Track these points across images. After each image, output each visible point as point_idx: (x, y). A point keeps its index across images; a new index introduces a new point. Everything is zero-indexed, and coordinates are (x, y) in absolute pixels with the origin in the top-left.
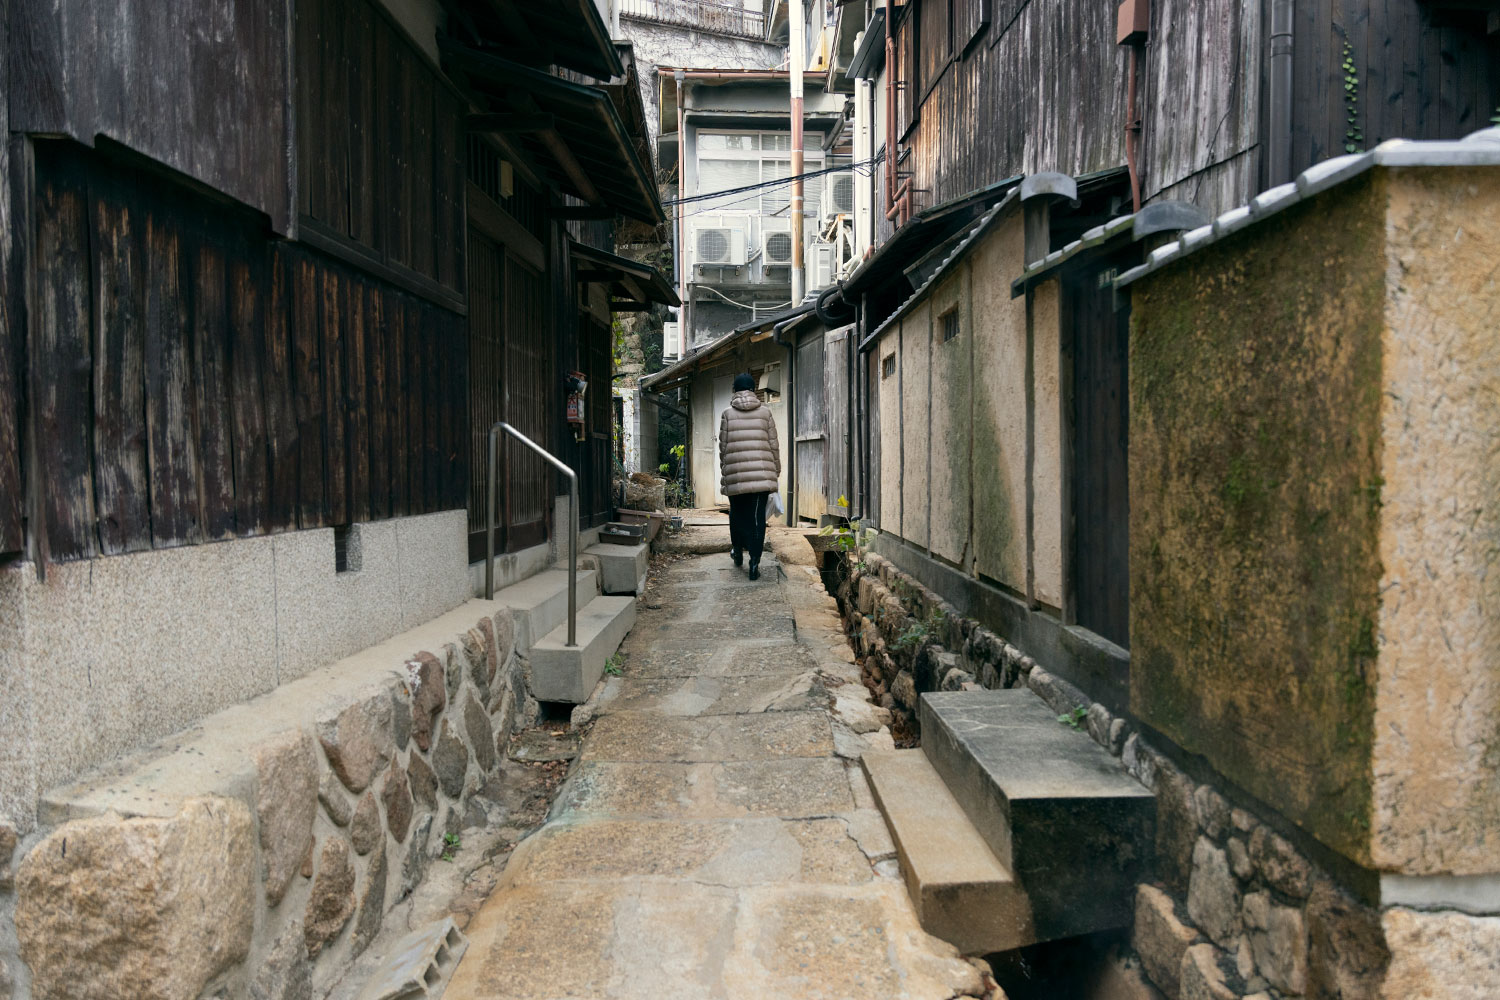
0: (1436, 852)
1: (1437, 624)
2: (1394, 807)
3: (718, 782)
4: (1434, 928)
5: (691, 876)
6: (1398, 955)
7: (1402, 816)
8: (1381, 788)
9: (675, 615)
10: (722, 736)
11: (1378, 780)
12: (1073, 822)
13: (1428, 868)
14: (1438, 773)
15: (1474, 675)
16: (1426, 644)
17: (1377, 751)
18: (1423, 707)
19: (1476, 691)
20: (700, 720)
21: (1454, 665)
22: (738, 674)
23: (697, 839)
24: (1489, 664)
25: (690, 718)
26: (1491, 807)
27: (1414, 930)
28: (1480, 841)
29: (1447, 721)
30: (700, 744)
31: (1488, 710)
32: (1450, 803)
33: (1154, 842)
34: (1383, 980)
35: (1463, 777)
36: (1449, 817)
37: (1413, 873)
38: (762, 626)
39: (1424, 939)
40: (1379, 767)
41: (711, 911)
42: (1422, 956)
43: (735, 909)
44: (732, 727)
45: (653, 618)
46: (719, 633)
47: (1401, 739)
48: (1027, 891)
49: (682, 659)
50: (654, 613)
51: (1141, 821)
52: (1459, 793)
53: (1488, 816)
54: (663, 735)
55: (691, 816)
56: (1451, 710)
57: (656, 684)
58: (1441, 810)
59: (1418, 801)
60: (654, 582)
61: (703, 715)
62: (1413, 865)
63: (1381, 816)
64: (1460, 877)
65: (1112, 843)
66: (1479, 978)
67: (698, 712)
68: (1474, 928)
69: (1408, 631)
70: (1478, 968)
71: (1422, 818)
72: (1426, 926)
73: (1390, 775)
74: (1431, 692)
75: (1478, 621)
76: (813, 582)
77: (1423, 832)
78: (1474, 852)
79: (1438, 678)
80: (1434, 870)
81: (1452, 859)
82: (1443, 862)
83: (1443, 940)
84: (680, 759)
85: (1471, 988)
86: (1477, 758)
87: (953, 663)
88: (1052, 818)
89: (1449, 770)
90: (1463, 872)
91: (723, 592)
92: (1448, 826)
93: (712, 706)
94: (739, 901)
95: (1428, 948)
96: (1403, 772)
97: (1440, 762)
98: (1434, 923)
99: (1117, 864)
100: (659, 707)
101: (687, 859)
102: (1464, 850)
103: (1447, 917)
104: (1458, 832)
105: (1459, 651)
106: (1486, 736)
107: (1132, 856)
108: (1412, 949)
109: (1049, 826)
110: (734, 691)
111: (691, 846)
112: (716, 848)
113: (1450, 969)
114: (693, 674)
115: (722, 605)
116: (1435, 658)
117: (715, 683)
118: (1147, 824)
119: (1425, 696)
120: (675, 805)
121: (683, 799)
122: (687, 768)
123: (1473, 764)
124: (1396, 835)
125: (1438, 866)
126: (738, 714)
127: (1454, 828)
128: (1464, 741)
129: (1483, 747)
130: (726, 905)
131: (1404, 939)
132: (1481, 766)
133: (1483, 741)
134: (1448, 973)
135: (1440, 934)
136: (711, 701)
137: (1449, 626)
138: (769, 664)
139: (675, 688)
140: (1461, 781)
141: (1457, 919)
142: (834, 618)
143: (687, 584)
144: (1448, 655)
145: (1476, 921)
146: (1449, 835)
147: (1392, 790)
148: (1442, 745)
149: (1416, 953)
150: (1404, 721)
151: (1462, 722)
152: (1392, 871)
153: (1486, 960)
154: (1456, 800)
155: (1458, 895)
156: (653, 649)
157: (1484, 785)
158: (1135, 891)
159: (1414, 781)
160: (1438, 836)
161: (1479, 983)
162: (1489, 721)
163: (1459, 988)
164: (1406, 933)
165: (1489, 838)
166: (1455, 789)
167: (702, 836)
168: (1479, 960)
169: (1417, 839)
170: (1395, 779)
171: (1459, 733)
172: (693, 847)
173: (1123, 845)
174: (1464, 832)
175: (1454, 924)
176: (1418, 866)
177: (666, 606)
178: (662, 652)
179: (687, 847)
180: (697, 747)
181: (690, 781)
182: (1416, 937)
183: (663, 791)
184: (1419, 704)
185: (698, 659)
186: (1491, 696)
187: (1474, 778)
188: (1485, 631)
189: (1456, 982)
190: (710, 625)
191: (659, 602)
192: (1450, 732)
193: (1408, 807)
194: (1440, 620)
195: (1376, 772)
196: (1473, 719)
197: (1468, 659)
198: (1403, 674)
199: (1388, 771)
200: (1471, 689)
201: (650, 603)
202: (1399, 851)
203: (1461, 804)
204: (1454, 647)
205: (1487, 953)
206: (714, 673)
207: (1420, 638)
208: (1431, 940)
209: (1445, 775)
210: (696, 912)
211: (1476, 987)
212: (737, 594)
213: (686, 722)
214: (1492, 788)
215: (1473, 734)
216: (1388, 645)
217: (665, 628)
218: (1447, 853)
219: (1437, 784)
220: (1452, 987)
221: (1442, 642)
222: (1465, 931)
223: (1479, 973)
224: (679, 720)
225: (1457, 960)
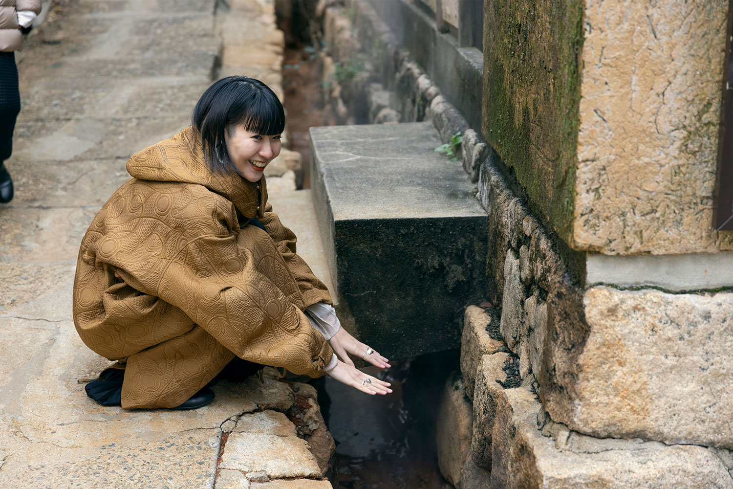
0: (636, 233)
1: (643, 12)
2: (597, 190)
3: (73, 226)
4: (631, 303)
5: (14, 312)
6: (595, 329)
7: (604, 199)
8: (584, 173)
9: (74, 52)
10: (93, 181)
11: (581, 165)
12: (401, 244)
13: (627, 249)
14: (639, 158)
15: (678, 63)
16: (632, 32)
17: (581, 137)
18: (628, 94)
19: (679, 78)
20: (71, 165)
21: (659, 53)
22: (129, 115)
23: (31, 279)
24: (692, 52)
25: (60, 163)
26: (689, 190)
27: (611, 305)
28: (679, 223)
29: (649, 109)
30: (65, 189)
31: (690, 98)
32: (650, 186)
33: (484, 263)
34: (582, 352)
35: (663, 162)
36: (650, 200)
37: (613, 253)
38: (174, 62)
39: (620, 314)
40: (583, 153)
41: (26, 342)
42: (617, 329)
43: (53, 340)
44: (106, 172)
45: (47, 54)
46: (121, 71)
47: (605, 125)
48: (353, 315)
49: (67, 99)
50: (49, 49)
51: (472, 242)
52: (659, 178)
53: (687, 199)
54: (24, 180)
55: (33, 259)
56: (655, 97)
57: (29, 128)
58: (641, 193)
59: (619, 185)
60: (57, 12)
61: (79, 159)
62: (613, 245)
63: (584, 200)
64: (658, 257)
65: (441, 266)
66: (669, 348)
67: (72, 157)
68: (668, 303)
69: (613, 19)
70: (669, 339)
71: (623, 203)
72: (623, 301)
73: (593, 161)
74: (635, 79)
75: (684, 9)
76: (261, 12)
77: (623, 214)
78: (673, 233)
79: (642, 66)
80: (632, 250)
81: (650, 239)
82: (642, 243)
83: (638, 314)
84: (37, 204)
85: (663, 358)
86: (678, 144)
87: (386, 103)
88: (379, 240)
89: (650, 155)
90: (662, 252)
91: (141, 25)
92: (648, 209)
93: (90, 151)
94: (58, 333)
95: (624, 322)
96: (604, 157)
97: (642, 147)
98: (631, 299)
99: (447, 286)
100: (25, 151)
101: (13, 298)
102: (662, 231)
103: (645, 294)
104: (658, 215)
105: (664, 39)
106: (687, 123)
107: (462, 278)
108: (609, 323)
109: (376, 249)
110: (120, 134)
111: (24, 286)
112: (49, 288)
113: (643, 341)
114: (77, 116)
115: (136, 39)
116: (641, 46)
117: (100, 126)
118: (478, 245)
119: (630, 83)
120: (18, 248)
121: (28, 243)
122: (43, 212)
123: (673, 150)
124: (597, 217)
125: (637, 246)
126: (118, 158)
127: (654, 211)
128: (665, 127)
129: (685, 133)
130: (43, 337)
131: (602, 313)
132: (681, 151)
133: (684, 127)
134: (640, 344)
135: (636, 309)
136: (89, 145)
137: (655, 13)
138: (170, 105)
139: (50, 131)
140: (661, 166)
141: (653, 296)
142: (273, 56)
143: (100, 15)
144: (653, 43)
145: (670, 297)
146: (648, 217)
147: (595, 174)
148: (644, 131)
149: (613, 327)
150: (608, 108)
151: (665, 109)
152: (595, 252)
153: (676, 331)
154: (656, 184)
155: (660, 275)
156: (36, 89)
157: (683, 169)
158: (462, 314)
159: (616, 166)
160: (638, 218)
161: (669, 353)
162: (691, 107)
163: (651, 357)
164: (603, 308)
165: (686, 220)
166: (656, 173)
167: (38, 277)
168: (670, 331)
169: (618, 220)
170: (598, 164)
171: (660, 119)
172: (24, 287)
173: (453, 267)
174: (663, 215)
175: (651, 300)
176: (618, 246)
177: (66, 40)
178: (45, 93)
179: (18, 288)
180: (60, 193)
181: (41, 224)
182: (612, 311)
183: (8, 236)
184: (623, 91)
185: (87, 100)
186: (694, 83)
187: (675, 163)
188: (691, 19)
189: (649, 353)
190: (113, 62)
191: (59, 36)
192: (652, 119)
193: (610, 191)
194: (647, 8)
195: (580, 158)
196: (676, 105)
197: (672, 48)
198: (608, 61)
199: (591, 157)
200: (675, 76)
201: (48, 37)
202: (600, 233)
203: (661, 188)
204: (658, 35)
205: (678, 326)
206: (101, 114)
207: (626, 26)
208: (627, 314)
209: (646, 160)
210: (10, 344)
211: (666, 357)
212: (160, 26)
213: (55, 167)
214: (691, 173)
215: (675, 120)
216: (594, 33)
217: (58, 65)
218: (645, 234)
219: (638, 168)
220: (644, 356)
221: (648, 30)
222: (660, 305)
223: (670, 343)
224: (47, 165)
225: (650, 332)
